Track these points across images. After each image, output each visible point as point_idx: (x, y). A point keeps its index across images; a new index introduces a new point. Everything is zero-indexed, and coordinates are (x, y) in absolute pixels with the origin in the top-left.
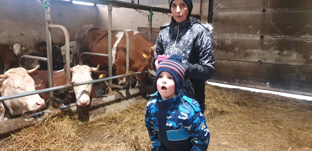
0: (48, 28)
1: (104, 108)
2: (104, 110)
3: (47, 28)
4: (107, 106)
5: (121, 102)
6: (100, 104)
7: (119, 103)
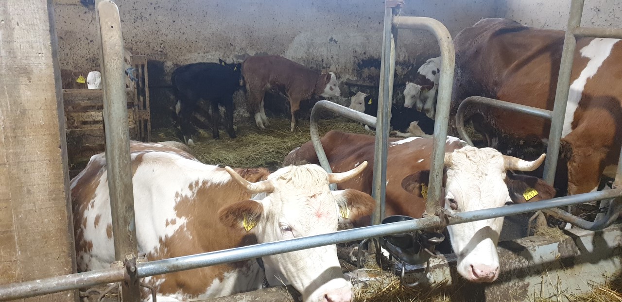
0: (390, 27)
1: (521, 284)
2: (521, 289)
3: (387, 27)
4: (531, 276)
5: (577, 268)
6: (512, 268)
7: (569, 271)
